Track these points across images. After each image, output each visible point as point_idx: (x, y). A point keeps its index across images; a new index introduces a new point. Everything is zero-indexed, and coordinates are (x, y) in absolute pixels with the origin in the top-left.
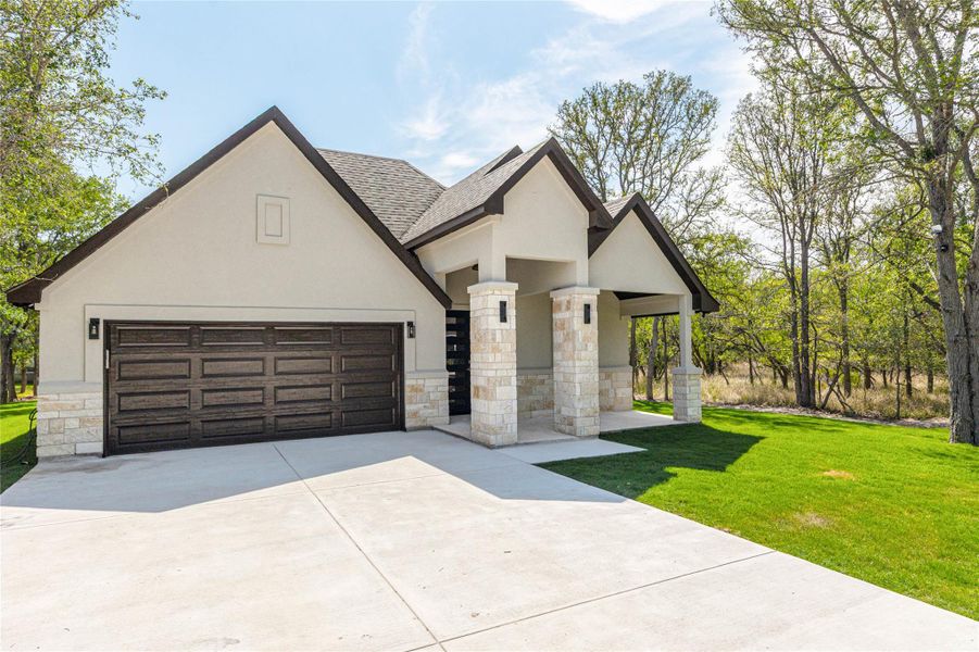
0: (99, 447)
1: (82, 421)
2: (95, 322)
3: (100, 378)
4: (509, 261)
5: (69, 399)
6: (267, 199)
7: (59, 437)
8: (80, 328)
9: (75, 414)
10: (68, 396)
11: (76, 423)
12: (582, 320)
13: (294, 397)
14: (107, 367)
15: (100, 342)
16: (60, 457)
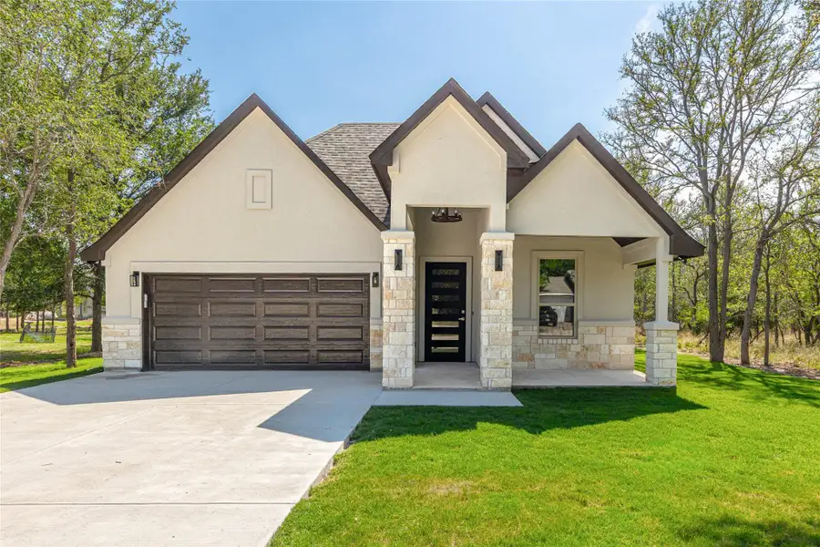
0: (139, 364)
1: (129, 344)
2: (136, 274)
3: (140, 315)
4: (409, 208)
5: (120, 328)
6: (254, 173)
7: (115, 355)
8: (127, 279)
9: (124, 339)
10: (120, 327)
11: (124, 345)
12: (493, 267)
13: (277, 336)
14: (145, 306)
15: (140, 288)
16: (116, 368)
